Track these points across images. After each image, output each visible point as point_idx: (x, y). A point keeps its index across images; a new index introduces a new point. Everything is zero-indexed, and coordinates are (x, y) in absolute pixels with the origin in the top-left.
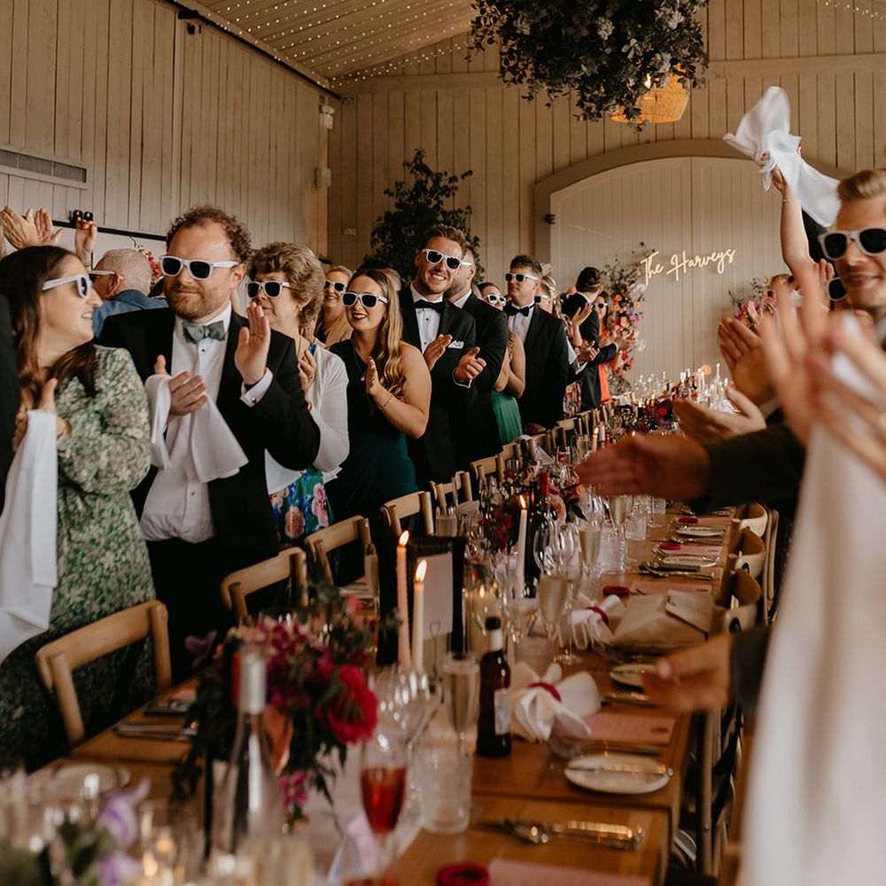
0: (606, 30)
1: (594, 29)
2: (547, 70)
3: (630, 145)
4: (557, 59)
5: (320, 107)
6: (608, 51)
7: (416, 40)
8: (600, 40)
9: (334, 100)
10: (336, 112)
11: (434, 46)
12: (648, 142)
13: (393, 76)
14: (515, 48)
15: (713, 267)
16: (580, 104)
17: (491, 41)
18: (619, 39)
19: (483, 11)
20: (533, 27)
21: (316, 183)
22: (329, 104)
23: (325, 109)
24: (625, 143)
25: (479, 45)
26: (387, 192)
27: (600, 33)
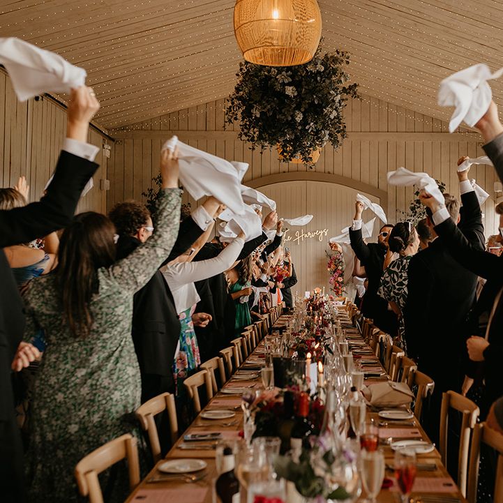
0: (299, 117)
1: (293, 117)
2: (267, 136)
3: (275, 174)
4: (273, 130)
5: (103, 146)
6: (300, 128)
7: (160, 111)
8: (296, 122)
9: (112, 142)
10: (112, 148)
11: (169, 115)
12: (284, 172)
13: (145, 130)
14: (248, 123)
15: (317, 238)
16: (282, 153)
17: (236, 119)
18: (305, 122)
19: (233, 103)
20: (261, 113)
21: (101, 188)
22: (108, 144)
23: (106, 146)
24: (272, 172)
25: (230, 121)
26: (143, 194)
27: (297, 119)
